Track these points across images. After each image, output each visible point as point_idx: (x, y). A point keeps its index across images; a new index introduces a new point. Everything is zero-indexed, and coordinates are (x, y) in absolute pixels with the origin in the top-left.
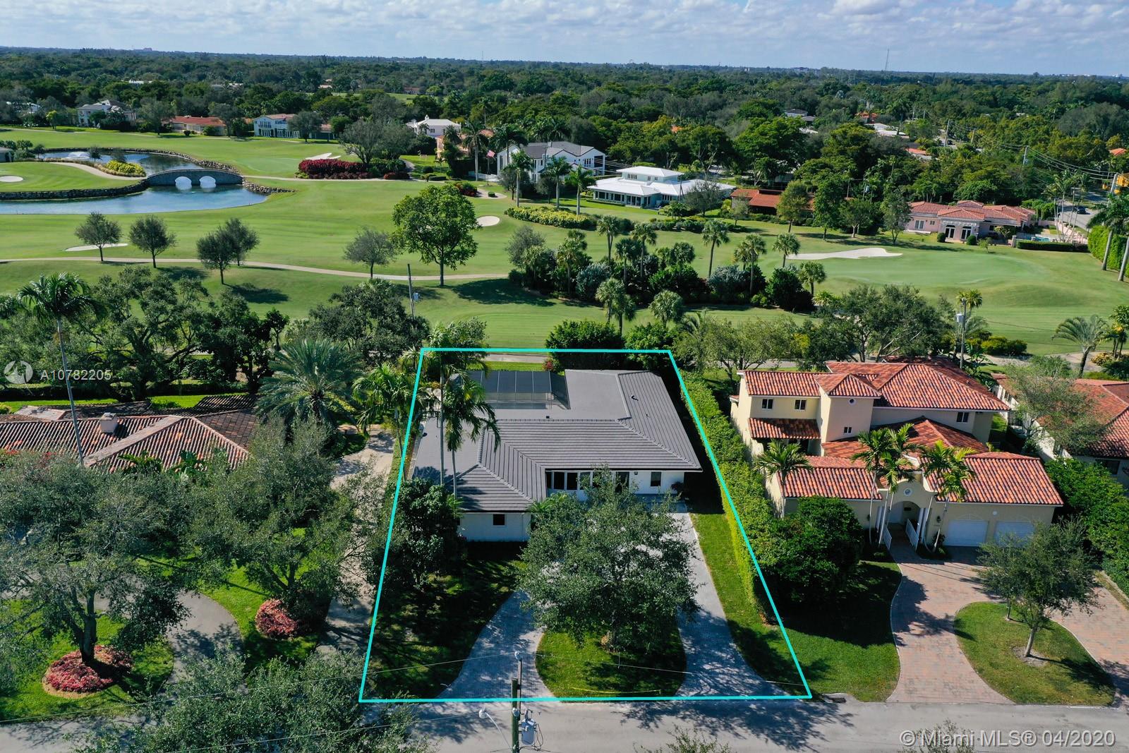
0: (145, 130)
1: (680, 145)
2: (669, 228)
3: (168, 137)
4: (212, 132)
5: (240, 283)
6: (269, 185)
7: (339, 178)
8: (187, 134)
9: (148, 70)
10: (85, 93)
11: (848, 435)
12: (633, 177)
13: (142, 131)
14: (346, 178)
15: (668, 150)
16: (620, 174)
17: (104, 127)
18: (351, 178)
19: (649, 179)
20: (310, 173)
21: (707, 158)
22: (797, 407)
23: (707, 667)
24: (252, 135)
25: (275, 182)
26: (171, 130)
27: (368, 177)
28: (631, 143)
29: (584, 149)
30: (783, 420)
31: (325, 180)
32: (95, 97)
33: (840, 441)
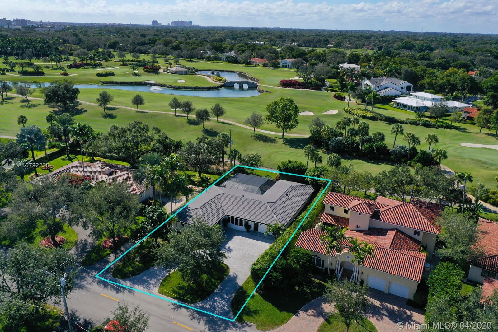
0: (242, 63)
1: (452, 83)
2: (413, 123)
3: (248, 66)
4: (265, 65)
5: (209, 128)
6: (264, 89)
7: (293, 88)
8: (256, 66)
9: (265, 38)
10: (228, 48)
11: (358, 229)
12: (417, 97)
13: (241, 64)
14: (296, 88)
15: (446, 85)
16: (412, 95)
17: (229, 62)
18: (298, 88)
19: (424, 98)
20: (283, 85)
21: (464, 90)
22: (345, 212)
23: (216, 298)
24: (279, 67)
25: (268, 88)
26: (251, 64)
27: (305, 88)
28: (428, 80)
29: (403, 82)
30: (338, 217)
31: (287, 88)
32: (231, 50)
33: (354, 230)
